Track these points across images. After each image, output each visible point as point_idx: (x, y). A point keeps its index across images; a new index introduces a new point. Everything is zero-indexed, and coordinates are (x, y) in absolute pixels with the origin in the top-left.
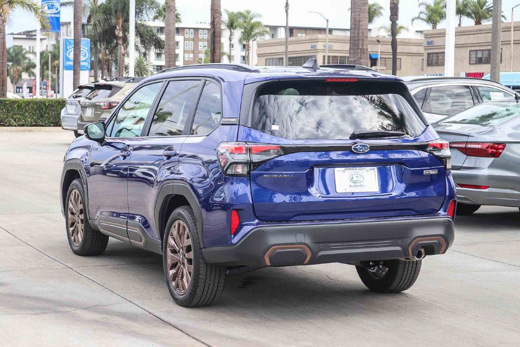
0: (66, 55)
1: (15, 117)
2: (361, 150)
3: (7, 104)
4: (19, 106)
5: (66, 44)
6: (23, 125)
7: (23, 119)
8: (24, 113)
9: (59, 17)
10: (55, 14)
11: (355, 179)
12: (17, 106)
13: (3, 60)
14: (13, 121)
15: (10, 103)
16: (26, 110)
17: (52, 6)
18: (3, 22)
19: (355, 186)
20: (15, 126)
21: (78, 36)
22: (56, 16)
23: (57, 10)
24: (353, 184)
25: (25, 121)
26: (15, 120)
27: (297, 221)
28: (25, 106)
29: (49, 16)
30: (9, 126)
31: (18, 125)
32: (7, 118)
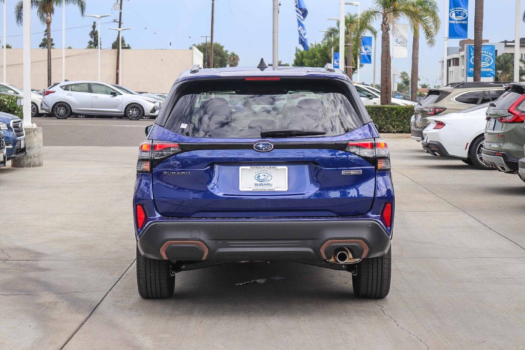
0: (470, 62)
1: (394, 123)
2: (264, 149)
3: (386, 111)
4: (398, 113)
5: (470, 49)
6: (402, 132)
7: (402, 126)
8: (403, 119)
9: (467, 24)
10: (462, 20)
11: (262, 177)
12: (396, 113)
13: (387, 67)
14: (391, 128)
15: (388, 110)
16: (404, 117)
17: (460, 12)
18: (387, 31)
19: (260, 185)
20: (394, 133)
21: (479, 42)
22: (464, 22)
23: (465, 16)
24: (259, 183)
25: (404, 128)
26: (394, 127)
27: (198, 218)
28: (404, 113)
29: (457, 22)
30: (388, 133)
31: (397, 132)
32: (386, 124)
